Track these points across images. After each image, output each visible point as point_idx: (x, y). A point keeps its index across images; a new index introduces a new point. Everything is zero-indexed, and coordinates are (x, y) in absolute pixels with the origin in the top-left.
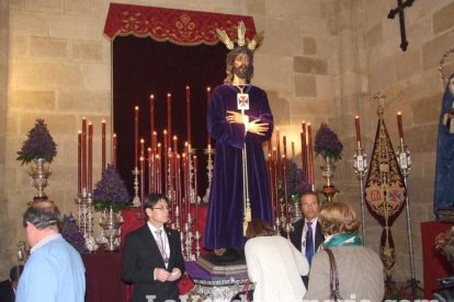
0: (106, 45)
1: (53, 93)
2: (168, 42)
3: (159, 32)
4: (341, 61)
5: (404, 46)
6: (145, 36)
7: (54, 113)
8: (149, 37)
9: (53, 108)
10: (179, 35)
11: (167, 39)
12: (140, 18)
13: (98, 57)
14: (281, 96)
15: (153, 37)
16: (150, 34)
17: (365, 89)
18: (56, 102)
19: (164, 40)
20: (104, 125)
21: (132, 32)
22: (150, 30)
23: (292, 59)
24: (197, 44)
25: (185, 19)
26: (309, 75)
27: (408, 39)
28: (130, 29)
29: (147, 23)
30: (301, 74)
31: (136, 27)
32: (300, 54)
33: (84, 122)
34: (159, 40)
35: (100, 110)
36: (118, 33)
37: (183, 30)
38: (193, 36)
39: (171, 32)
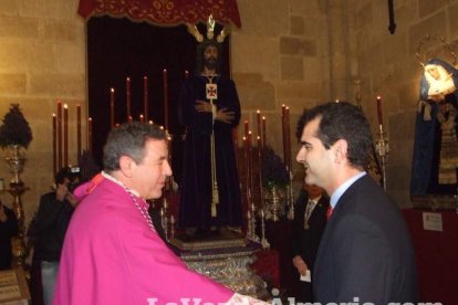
0: (80, 25)
1: (24, 76)
2: (145, 23)
3: (136, 12)
4: (330, 42)
5: (392, 28)
6: (121, 16)
7: (26, 96)
8: (125, 19)
9: (24, 92)
10: (157, 16)
11: (145, 19)
13: (71, 38)
14: (265, 79)
15: (129, 17)
16: (126, 15)
17: (354, 72)
18: (28, 85)
19: (141, 21)
20: (79, 109)
21: (107, 13)
22: (127, 10)
23: (278, 40)
24: (176, 25)
26: (297, 56)
27: (396, 21)
28: (105, 10)
29: (123, 3)
30: (288, 56)
31: (112, 7)
32: (288, 35)
33: (60, 106)
34: (134, 20)
35: (73, 93)
36: (93, 13)
37: (161, 9)
38: (171, 17)
39: (148, 12)
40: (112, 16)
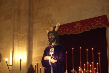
2: (72, 34)
3: (69, 31)
6: (64, 34)
8: (66, 34)
10: (75, 31)
11: (71, 33)
12: (63, 29)
15: (67, 34)
16: (66, 33)
19: (70, 34)
22: (66, 32)
24: (82, 32)
25: (78, 24)
28: (60, 33)
29: (65, 29)
31: (61, 32)
34: (68, 34)
37: (77, 28)
38: (80, 30)
39: (73, 30)
40: (61, 34)
